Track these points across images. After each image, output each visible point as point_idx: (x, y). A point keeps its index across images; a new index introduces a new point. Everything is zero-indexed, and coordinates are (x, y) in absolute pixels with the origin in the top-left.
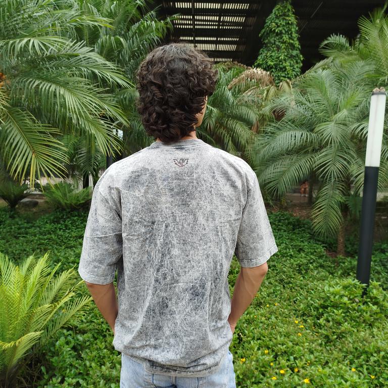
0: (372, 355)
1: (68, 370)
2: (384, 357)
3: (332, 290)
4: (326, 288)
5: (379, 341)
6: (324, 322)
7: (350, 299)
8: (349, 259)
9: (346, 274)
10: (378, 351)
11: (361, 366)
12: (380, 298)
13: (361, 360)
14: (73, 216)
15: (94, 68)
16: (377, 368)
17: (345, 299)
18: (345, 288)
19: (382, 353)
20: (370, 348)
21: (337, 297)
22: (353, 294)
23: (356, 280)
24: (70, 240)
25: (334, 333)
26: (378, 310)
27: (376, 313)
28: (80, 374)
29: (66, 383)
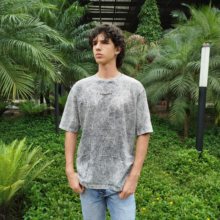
0: (206, 189)
1: (39, 203)
2: (212, 189)
3: (182, 155)
4: (179, 154)
5: (209, 181)
6: (179, 172)
7: (192, 160)
8: (191, 139)
9: (189, 147)
10: (209, 186)
11: (200, 195)
12: (209, 159)
13: (200, 192)
14: (36, 120)
15: (47, 33)
16: (209, 195)
17: (190, 160)
18: (190, 154)
19: (211, 187)
20: (205, 185)
21: (185, 159)
22: (194, 157)
23: (195, 150)
24: (35, 133)
25: (184, 178)
26: (208, 165)
27: (207, 167)
28: (46, 205)
29: (38, 210)
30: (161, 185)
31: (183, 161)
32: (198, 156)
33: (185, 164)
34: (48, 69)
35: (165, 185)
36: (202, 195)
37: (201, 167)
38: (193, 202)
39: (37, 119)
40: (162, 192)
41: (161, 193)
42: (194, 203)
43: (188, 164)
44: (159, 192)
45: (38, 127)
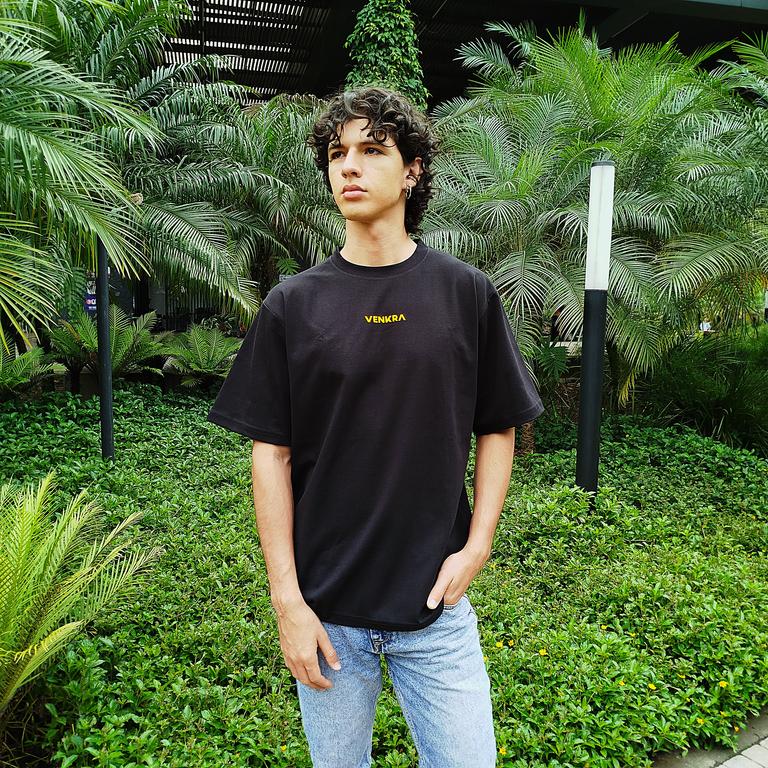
0: (627, 601)
3: (540, 507)
4: (530, 506)
6: (535, 562)
7: (570, 519)
10: (635, 595)
11: (610, 622)
12: (617, 511)
13: (608, 612)
15: (77, 94)
16: (637, 620)
17: (564, 521)
18: (562, 501)
21: (551, 518)
27: (614, 538)
30: (494, 602)
31: (542, 526)
32: (584, 505)
33: (551, 534)
34: (92, 227)
35: (505, 602)
36: (618, 621)
37: (598, 541)
38: (600, 645)
39: (12, 411)
40: (501, 624)
41: (495, 630)
42: (604, 647)
43: (560, 535)
44: (490, 627)
45: (16, 439)
